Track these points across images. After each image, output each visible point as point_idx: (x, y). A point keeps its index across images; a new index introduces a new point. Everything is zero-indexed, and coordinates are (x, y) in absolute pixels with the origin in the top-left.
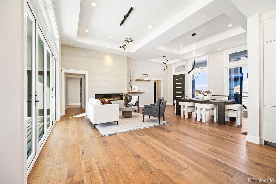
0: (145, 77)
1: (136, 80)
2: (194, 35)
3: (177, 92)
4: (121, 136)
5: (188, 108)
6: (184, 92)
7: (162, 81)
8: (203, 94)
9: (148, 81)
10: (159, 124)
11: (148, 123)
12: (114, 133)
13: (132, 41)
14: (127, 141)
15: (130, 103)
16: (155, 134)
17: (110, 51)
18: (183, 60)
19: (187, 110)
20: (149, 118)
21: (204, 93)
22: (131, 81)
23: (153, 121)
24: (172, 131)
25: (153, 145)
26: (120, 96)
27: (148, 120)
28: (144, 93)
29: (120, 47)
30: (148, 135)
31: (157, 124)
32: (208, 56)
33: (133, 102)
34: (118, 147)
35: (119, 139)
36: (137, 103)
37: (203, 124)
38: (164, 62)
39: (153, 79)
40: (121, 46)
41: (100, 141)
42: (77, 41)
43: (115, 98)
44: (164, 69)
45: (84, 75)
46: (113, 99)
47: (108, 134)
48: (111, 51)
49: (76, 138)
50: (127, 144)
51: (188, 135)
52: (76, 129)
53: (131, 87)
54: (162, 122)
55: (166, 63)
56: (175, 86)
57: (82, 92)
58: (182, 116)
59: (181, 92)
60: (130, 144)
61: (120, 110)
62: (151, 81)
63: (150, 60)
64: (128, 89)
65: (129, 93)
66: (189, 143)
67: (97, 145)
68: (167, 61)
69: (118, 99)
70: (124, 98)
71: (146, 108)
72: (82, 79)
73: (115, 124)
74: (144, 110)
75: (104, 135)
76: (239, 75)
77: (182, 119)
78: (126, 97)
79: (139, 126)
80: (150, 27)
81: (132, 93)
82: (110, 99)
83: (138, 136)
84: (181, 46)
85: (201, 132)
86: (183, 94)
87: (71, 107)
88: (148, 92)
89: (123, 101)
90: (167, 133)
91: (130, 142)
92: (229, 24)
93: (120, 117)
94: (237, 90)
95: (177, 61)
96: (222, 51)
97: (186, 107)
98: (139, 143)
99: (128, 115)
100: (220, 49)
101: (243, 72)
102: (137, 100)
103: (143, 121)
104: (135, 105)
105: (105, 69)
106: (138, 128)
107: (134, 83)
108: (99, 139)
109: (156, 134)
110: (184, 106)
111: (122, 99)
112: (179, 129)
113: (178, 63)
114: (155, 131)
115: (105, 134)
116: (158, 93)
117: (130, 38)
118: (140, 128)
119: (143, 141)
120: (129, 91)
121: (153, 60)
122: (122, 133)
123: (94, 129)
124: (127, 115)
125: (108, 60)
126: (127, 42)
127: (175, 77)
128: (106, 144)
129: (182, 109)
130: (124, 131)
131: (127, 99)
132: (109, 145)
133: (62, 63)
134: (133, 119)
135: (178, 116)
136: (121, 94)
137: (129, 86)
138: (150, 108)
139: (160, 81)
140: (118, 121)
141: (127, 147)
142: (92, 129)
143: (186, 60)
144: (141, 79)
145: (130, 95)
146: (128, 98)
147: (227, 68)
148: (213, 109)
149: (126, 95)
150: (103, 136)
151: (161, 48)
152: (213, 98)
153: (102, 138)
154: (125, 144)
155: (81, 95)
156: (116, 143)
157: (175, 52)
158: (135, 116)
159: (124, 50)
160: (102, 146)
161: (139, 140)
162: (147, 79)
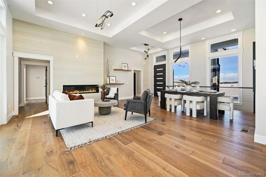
0: (125, 66)
1: (114, 70)
2: (180, 20)
3: (157, 83)
4: (97, 147)
5: (175, 101)
6: (165, 83)
7: (143, 71)
8: (190, 85)
9: (128, 71)
10: (146, 122)
11: (131, 122)
12: (87, 141)
13: (112, 15)
14: (107, 155)
15: (107, 96)
16: (144, 140)
17: (83, 34)
18: (165, 50)
19: (175, 103)
20: (132, 114)
21: (192, 84)
22: (109, 70)
23: (137, 118)
24: (164, 132)
25: (146, 160)
26: (95, 88)
27: (131, 117)
28: (124, 84)
29: (96, 26)
30: (136, 142)
31: (143, 122)
32: (190, 45)
33: (111, 95)
34: (93, 170)
35: (93, 153)
36: (116, 97)
37: (193, 119)
38: (145, 51)
39: (133, 68)
40: (97, 24)
41: (62, 161)
42: (37, 15)
43: (89, 90)
44: (145, 58)
45: (49, 62)
46: (87, 92)
47: (77, 144)
48: (85, 34)
49: (22, 158)
50: (107, 162)
51: (185, 137)
52: (28, 138)
53: (108, 78)
54: (149, 119)
55: (147, 52)
56: (156, 76)
57: (46, 84)
58: (168, 110)
59: (162, 83)
60: (111, 162)
61: (95, 105)
62: (131, 71)
63: (131, 48)
64: (105, 80)
65: (106, 84)
66: (193, 153)
67: (57, 170)
68: (149, 49)
69: (93, 91)
70: (100, 90)
71: (130, 104)
72: (46, 67)
73: (88, 126)
74: (127, 105)
75: (71, 147)
76: (217, 66)
77: (169, 113)
78: (104, 90)
79: (121, 128)
80: (134, 4)
81: (110, 84)
82: (84, 92)
83: (122, 144)
84: (165, 33)
85: (198, 132)
86: (164, 85)
87: (33, 102)
88: (128, 83)
89: (99, 95)
90: (159, 136)
91: (111, 157)
92: (217, 10)
93: (96, 115)
94: (215, 81)
95: (160, 50)
96: (204, 40)
97: (173, 100)
98: (125, 158)
99: (106, 111)
100: (203, 39)
101: (219, 64)
102: (116, 92)
103: (125, 120)
104: (114, 99)
105: (77, 56)
106: (119, 130)
107: (112, 73)
108: (62, 156)
109: (144, 138)
110: (171, 99)
111: (98, 91)
112: (171, 129)
113: (159, 52)
114: (143, 134)
115: (73, 145)
116: (138, 84)
117: (109, 12)
118: (123, 129)
119: (130, 155)
120: (107, 81)
121: (133, 48)
122: (98, 140)
123: (57, 136)
124: (104, 111)
125: (81, 44)
126: (105, 17)
127: (156, 67)
128: (71, 167)
129: (168, 103)
130: (101, 137)
131: (105, 92)
132: (77, 170)
133: (13, 43)
134: (112, 116)
135: (163, 110)
136: (96, 85)
137: (107, 77)
138: (135, 102)
139: (140, 71)
140: (92, 122)
141: (107, 170)
142: (54, 136)
143: (168, 50)
144: (120, 69)
145: (108, 86)
146: (105, 90)
147: (209, 58)
148: (203, 102)
149: (104, 87)
150: (69, 149)
151: (144, 33)
152: (200, 90)
153: (67, 153)
154: (103, 164)
155: (46, 86)
156: (88, 163)
157: (158, 39)
158: (115, 113)
159: (102, 29)
160: (64, 173)
161: (124, 153)
162: (126, 69)
